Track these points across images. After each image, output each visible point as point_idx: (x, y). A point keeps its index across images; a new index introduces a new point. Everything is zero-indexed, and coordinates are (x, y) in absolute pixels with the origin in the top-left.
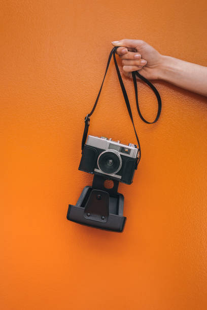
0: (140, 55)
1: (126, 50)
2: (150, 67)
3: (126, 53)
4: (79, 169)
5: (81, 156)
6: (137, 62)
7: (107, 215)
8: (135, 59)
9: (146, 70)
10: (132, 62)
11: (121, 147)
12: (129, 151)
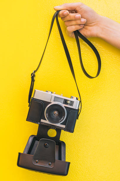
0: (80, 15)
1: (68, 12)
2: (90, 25)
3: (68, 15)
4: (27, 120)
5: (28, 108)
6: (79, 22)
7: (53, 161)
8: (76, 19)
9: (86, 29)
10: (74, 23)
11: (65, 99)
12: (72, 103)
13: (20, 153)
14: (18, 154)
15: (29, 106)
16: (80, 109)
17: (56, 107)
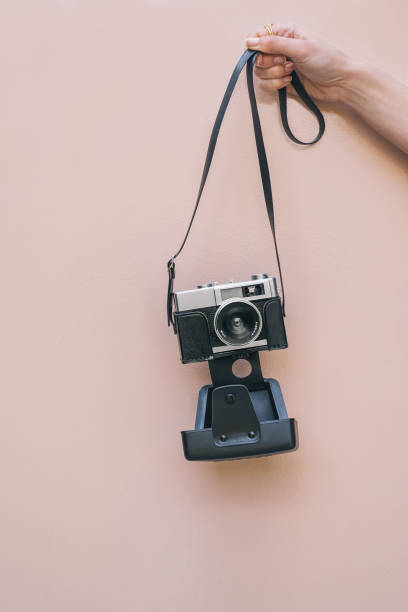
4: (184, 363)
11: (243, 287)
12: (260, 289)
13: (184, 434)
14: (180, 436)
15: (176, 332)
16: (281, 295)
17: (235, 310)
